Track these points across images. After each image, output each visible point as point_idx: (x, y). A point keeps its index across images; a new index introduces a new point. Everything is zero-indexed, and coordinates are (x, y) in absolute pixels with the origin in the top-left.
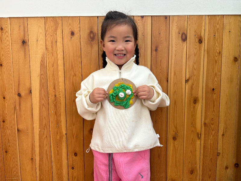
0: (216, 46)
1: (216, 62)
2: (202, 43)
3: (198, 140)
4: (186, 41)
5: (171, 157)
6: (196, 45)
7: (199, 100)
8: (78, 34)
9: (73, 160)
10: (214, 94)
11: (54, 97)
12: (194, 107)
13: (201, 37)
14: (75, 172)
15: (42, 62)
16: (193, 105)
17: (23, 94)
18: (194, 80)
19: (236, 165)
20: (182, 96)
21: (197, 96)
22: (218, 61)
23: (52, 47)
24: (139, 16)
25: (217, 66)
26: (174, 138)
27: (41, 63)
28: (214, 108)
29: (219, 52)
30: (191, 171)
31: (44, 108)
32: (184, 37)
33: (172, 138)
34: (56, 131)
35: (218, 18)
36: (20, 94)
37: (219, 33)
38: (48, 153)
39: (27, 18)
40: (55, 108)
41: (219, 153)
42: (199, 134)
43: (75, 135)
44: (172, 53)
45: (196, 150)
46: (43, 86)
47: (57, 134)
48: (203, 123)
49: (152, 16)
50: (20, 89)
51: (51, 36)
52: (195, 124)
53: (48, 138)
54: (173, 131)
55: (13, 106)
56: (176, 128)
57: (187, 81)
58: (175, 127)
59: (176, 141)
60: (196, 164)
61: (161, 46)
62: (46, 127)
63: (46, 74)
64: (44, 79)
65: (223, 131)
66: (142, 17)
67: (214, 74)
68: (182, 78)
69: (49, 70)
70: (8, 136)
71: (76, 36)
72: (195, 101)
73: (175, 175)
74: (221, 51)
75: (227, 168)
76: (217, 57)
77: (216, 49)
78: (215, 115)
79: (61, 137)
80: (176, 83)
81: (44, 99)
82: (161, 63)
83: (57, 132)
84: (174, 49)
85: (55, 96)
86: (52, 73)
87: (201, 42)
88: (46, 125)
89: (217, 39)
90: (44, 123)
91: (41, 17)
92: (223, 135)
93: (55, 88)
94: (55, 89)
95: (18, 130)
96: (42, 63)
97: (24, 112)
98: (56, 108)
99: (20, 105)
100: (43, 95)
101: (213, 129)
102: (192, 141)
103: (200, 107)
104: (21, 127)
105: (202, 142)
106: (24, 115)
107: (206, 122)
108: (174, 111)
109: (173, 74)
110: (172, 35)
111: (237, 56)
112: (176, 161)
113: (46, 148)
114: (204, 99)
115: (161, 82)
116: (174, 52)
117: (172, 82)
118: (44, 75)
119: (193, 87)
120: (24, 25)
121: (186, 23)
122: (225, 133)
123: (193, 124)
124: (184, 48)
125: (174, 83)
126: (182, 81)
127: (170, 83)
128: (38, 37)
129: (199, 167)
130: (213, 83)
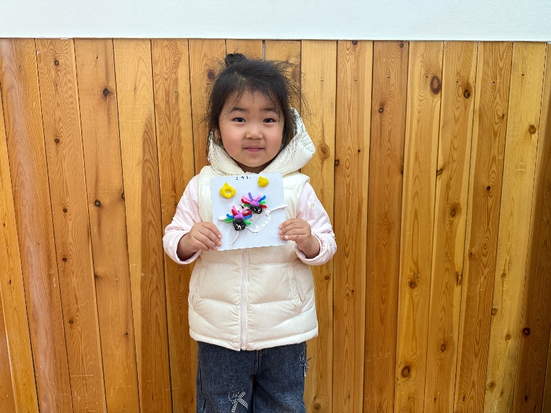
0: (497, 103)
1: (495, 134)
2: (470, 98)
3: (457, 285)
4: (439, 95)
5: (405, 321)
6: (459, 102)
7: (461, 209)
10: (489, 197)
11: (173, 205)
12: (451, 223)
13: (468, 84)
15: (146, 134)
16: (450, 220)
17: (105, 201)
18: (454, 168)
19: (526, 332)
20: (429, 201)
21: (457, 202)
22: (498, 134)
23: (167, 102)
24: (347, 41)
25: (497, 142)
26: (412, 284)
27: (143, 136)
28: (488, 225)
29: (501, 116)
30: (442, 346)
31: (151, 227)
32: (436, 86)
33: (408, 285)
35: (502, 48)
36: (99, 202)
37: (502, 77)
38: (160, 321)
39: (112, 39)
41: (496, 310)
42: (460, 274)
44: (412, 117)
45: (452, 306)
46: (150, 183)
47: (180, 281)
48: (467, 253)
49: (373, 41)
50: (100, 191)
51: (166, 79)
52: (453, 255)
53: (161, 290)
54: (411, 270)
55: (85, 230)
56: (416, 264)
57: (439, 172)
58: (414, 262)
59: (415, 289)
60: (452, 331)
61: (390, 102)
62: (157, 269)
63: (156, 161)
64: (153, 171)
65: (504, 268)
66: (355, 42)
67: (491, 158)
68: (430, 167)
69: (162, 152)
70: (74, 287)
72: (454, 211)
73: (412, 353)
74: (505, 112)
76: (498, 125)
77: (496, 109)
78: (489, 237)
80: (418, 176)
81: (153, 211)
82: (390, 135)
83: (180, 277)
84: (416, 108)
86: (169, 157)
87: (469, 95)
88: (156, 263)
89: (499, 91)
90: (152, 260)
91: (143, 40)
92: (504, 275)
94: (175, 190)
95: (96, 277)
96: (146, 136)
97: (108, 238)
99: (99, 224)
100: (149, 203)
101: (485, 264)
102: (447, 287)
103: (462, 222)
104: (100, 271)
105: (465, 290)
106: (109, 245)
107: (473, 251)
108: (413, 232)
109: (412, 157)
110: (412, 79)
111: (533, 123)
112: (414, 327)
113: (157, 311)
114: (471, 206)
115: (389, 174)
116: (416, 114)
117: (411, 174)
118: (151, 161)
119: (451, 185)
120: (106, 56)
121: (441, 56)
122: (507, 271)
123: (449, 255)
124: (435, 107)
125: (415, 176)
126: (430, 172)
127: (408, 176)
128: (137, 81)
129: (457, 337)
130: (489, 176)
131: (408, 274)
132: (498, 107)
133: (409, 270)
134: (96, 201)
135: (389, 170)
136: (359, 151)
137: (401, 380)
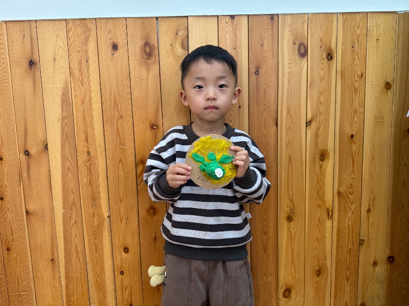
0: (356, 64)
1: (356, 90)
2: (333, 59)
3: (328, 219)
4: (306, 57)
5: (284, 250)
6: (323, 64)
7: (329, 155)
8: (124, 48)
9: (123, 259)
10: (353, 144)
11: (86, 154)
12: (321, 167)
13: (330, 49)
14: (126, 279)
15: (64, 96)
16: (319, 164)
17: (33, 151)
18: (321, 120)
19: (390, 259)
20: (301, 148)
21: (325, 148)
22: (359, 90)
23: (80, 70)
24: (226, 16)
25: (358, 97)
26: (289, 219)
27: (62, 97)
28: (353, 168)
29: (360, 74)
30: (317, 271)
31: (69, 172)
32: (302, 51)
33: (285, 219)
34: (92, 212)
35: (358, 18)
36: (28, 152)
37: (360, 42)
38: (79, 248)
39: (36, 21)
40: (89, 174)
41: (363, 240)
42: (330, 209)
43: (124, 218)
44: (283, 77)
45: (324, 237)
46: (67, 136)
47: (94, 216)
48: (336, 192)
49: (248, 16)
50: (28, 143)
51: (79, 52)
52: (323, 193)
53: (79, 224)
54: (288, 207)
55: (17, 173)
56: (292, 201)
57: (308, 124)
58: (290, 200)
59: (292, 223)
60: (325, 259)
61: (264, 66)
62: (75, 207)
63: (72, 117)
64: (69, 126)
65: (369, 204)
66: (233, 17)
67: (353, 111)
68: (300, 119)
69: (76, 110)
70: (10, 222)
71: (121, 51)
72: (323, 156)
73: (291, 278)
74: (364, 72)
75: (375, 264)
76: (358, 83)
77: (356, 69)
78: (355, 178)
79: (101, 223)
80: (290, 127)
81: (70, 159)
82: (265, 95)
83: (94, 214)
84: (287, 70)
85: (89, 153)
86: (82, 114)
87: (331, 58)
88: (74, 203)
89: (358, 54)
90: (71, 200)
91: (60, 20)
92: (369, 211)
93: (87, 140)
94: (88, 142)
95: (27, 212)
96: (64, 98)
97: (36, 181)
98: (91, 173)
99: (28, 170)
100: (67, 152)
101: (352, 201)
102: (319, 221)
103: (330, 166)
104: (31, 207)
105: (335, 223)
106: (37, 186)
107: (341, 190)
108: (288, 174)
109: (285, 112)
110: (282, 46)
111: (389, 80)
112: (293, 255)
113: (76, 241)
114: (338, 152)
115: (265, 126)
116: (286, 75)
117: (284, 126)
118: (68, 118)
119: (319, 134)
120: (31, 34)
121: (306, 26)
122: (371, 207)
123: (320, 193)
124: (302, 69)
125: (288, 127)
126: (300, 124)
127: (281, 127)
128: (56, 54)
129: (330, 264)
130: (352, 126)
131: (286, 209)
132: (357, 68)
133: (286, 206)
134: (26, 151)
135: (265, 123)
136: (240, 107)
137: (283, 300)
